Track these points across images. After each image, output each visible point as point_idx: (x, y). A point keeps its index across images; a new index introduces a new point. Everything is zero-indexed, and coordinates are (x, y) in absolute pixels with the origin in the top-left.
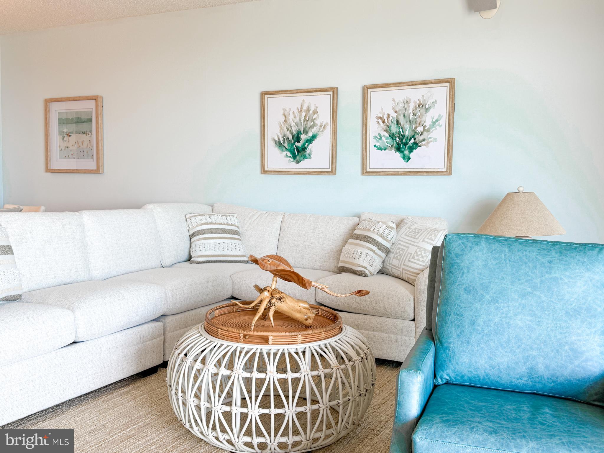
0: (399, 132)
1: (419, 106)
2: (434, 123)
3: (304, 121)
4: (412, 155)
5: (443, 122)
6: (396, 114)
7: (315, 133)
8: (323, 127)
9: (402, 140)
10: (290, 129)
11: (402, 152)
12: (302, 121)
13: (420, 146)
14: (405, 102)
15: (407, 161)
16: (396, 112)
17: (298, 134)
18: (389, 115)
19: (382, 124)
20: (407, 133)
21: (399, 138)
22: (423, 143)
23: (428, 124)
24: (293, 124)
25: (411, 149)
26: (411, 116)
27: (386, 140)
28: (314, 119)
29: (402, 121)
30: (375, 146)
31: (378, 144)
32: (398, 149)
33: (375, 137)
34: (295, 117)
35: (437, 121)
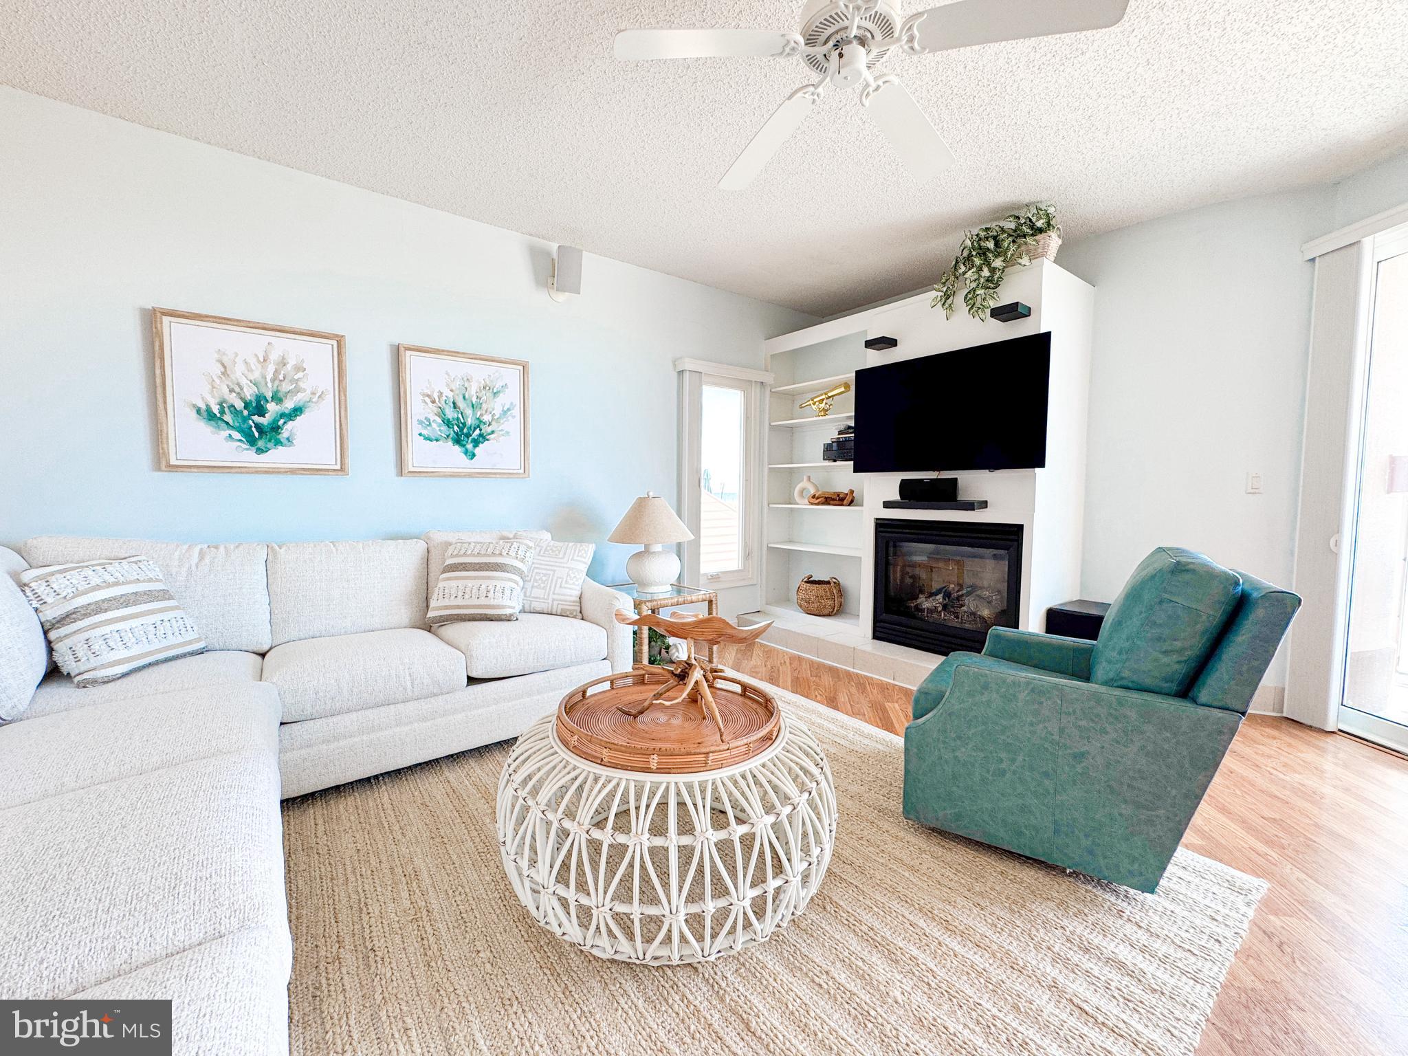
0: (458, 419)
1: (484, 388)
2: (505, 412)
3: (273, 381)
4: (477, 451)
5: (517, 412)
6: (452, 393)
7: (301, 404)
8: (318, 395)
9: (462, 430)
10: (237, 389)
11: (464, 446)
12: (268, 380)
13: (488, 440)
14: (465, 379)
15: (472, 459)
16: (452, 391)
17: (258, 402)
18: (441, 394)
19: (430, 404)
20: (469, 422)
21: (458, 427)
22: (492, 436)
23: (497, 413)
24: (244, 382)
25: (476, 443)
26: (474, 400)
27: (438, 428)
28: (298, 380)
29: (461, 404)
30: (420, 434)
31: (425, 432)
32: (457, 441)
33: (420, 422)
34: (251, 370)
35: (509, 410)
